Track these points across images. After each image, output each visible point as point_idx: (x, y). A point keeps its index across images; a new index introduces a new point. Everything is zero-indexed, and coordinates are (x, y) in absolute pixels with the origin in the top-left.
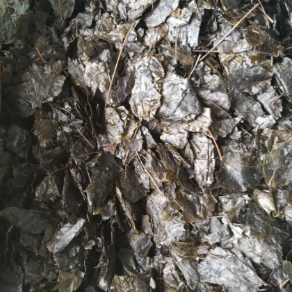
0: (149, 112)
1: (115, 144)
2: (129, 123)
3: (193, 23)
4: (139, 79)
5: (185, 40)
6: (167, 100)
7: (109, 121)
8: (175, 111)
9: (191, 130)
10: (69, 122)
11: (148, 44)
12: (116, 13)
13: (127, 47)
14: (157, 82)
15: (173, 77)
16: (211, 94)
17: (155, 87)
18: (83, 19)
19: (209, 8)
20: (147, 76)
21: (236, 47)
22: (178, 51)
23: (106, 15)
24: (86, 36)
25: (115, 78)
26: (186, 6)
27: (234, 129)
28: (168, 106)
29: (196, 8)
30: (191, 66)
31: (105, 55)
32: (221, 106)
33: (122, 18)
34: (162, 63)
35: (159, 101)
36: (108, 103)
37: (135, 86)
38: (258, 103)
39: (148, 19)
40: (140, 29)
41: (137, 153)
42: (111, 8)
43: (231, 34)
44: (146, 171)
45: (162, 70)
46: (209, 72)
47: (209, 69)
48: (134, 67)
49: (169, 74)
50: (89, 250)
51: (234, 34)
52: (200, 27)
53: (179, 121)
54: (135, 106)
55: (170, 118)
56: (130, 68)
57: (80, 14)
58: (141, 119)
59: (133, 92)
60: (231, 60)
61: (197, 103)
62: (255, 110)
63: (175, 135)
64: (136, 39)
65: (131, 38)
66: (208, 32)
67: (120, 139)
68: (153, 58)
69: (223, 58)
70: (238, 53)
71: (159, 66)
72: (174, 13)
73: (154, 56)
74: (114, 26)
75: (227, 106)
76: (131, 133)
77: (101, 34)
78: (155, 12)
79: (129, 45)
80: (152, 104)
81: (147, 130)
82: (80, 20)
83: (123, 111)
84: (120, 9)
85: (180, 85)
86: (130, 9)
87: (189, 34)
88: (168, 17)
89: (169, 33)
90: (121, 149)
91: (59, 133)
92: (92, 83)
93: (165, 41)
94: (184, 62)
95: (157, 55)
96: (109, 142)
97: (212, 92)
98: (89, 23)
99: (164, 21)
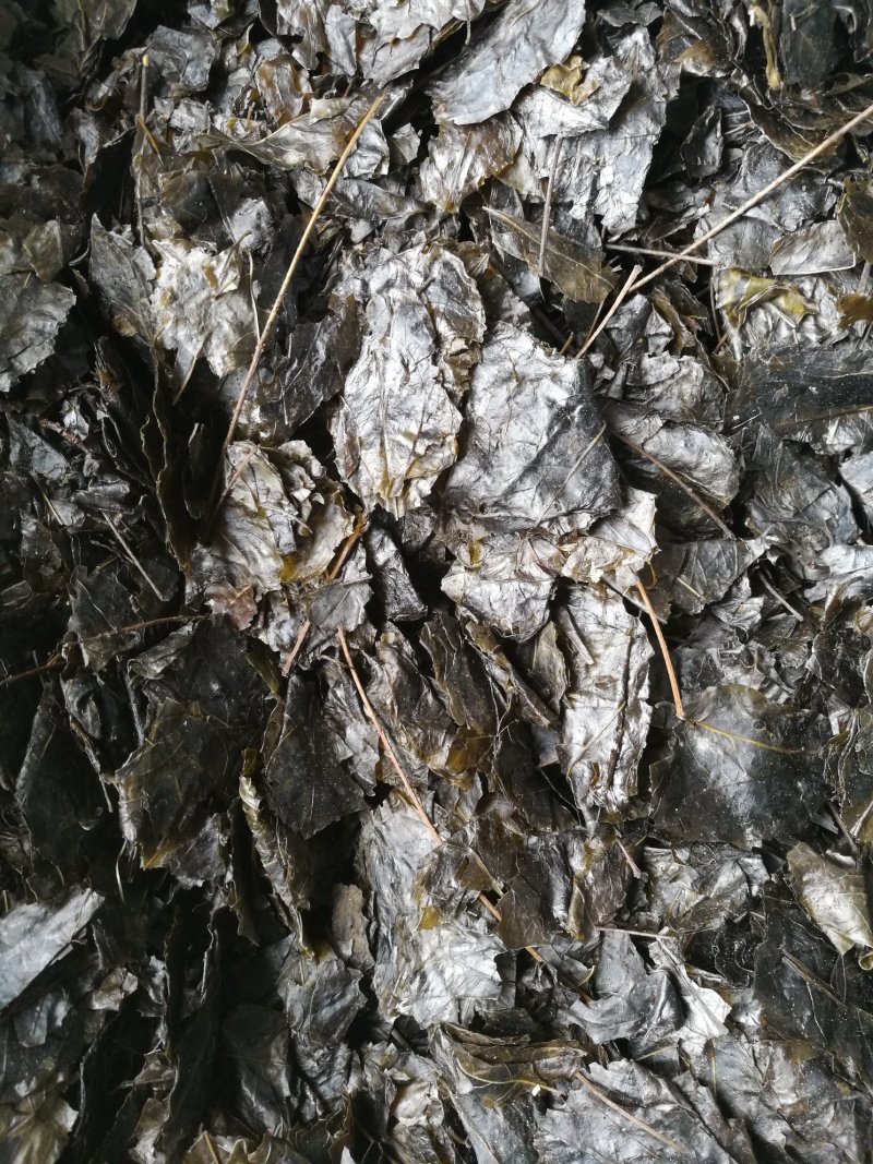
0: (407, 483)
1: (255, 589)
2: (318, 516)
3: (627, 131)
4: (378, 336)
5: (586, 198)
6: (484, 438)
7: (237, 496)
8: (512, 490)
9: (566, 572)
10: (73, 486)
11: (431, 195)
12: (316, 46)
13: (343, 197)
14: (453, 360)
15: (518, 346)
16: (663, 434)
17: (440, 380)
18: (171, 51)
19: (703, 72)
20: (415, 328)
21: (790, 252)
22: (549, 238)
23: (271, 48)
24: (178, 132)
25: (278, 322)
26: (610, 51)
27: (737, 583)
28: (486, 465)
29: (647, 62)
30: (594, 306)
31: (247, 223)
32: (697, 490)
33: (336, 71)
34: (482, 281)
35: (451, 439)
36: (243, 420)
37: (361, 366)
38: (842, 490)
39: (444, 91)
40: (407, 129)
41: (340, 635)
42: (296, 23)
43: (774, 196)
44: (369, 712)
45: (478, 310)
46: (663, 341)
47: (666, 329)
48: (365, 285)
49: (506, 332)
50: (109, 1013)
51: (789, 196)
52: (656, 150)
53: (523, 532)
54: (353, 446)
55: (490, 514)
56: (348, 287)
57: (162, 29)
58: (370, 505)
59: (350, 387)
60: (759, 304)
61: (608, 467)
62: (826, 516)
63: (501, 583)
64: (385, 171)
65: (364, 163)
66: (680, 177)
67: (278, 573)
68: (447, 255)
69: (728, 291)
70: (791, 278)
71: (466, 292)
72: (553, 74)
73: (451, 248)
74: (298, 102)
75: (722, 490)
76: (323, 554)
77: (241, 131)
78: (473, 63)
79: (353, 191)
80: (421, 450)
81: (391, 548)
82: (159, 57)
83: (303, 463)
84: (331, 30)
85: (546, 382)
86: (374, 35)
87: (606, 177)
88: (527, 91)
89: (524, 162)
90: (280, 612)
91: (30, 527)
92: (182, 333)
93: (504, 191)
94: (570, 287)
95: (463, 246)
96: (232, 579)
97: (669, 425)
98: (197, 76)
99: (508, 104)
